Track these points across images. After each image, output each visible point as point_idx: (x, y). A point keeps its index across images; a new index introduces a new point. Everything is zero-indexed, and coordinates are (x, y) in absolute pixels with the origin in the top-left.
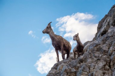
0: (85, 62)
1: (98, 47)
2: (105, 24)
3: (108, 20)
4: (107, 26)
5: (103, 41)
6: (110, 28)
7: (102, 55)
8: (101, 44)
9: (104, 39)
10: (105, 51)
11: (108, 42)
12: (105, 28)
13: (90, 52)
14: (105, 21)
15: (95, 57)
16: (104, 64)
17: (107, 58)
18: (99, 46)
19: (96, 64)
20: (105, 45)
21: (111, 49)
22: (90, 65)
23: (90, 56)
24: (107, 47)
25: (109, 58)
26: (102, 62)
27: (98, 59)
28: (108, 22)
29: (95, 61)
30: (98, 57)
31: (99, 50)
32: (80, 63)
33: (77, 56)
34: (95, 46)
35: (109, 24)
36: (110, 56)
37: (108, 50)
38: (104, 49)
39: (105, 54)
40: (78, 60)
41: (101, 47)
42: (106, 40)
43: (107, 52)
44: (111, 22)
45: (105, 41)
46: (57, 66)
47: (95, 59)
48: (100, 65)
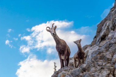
0: (88, 71)
1: (101, 55)
2: (104, 28)
3: (108, 24)
4: (106, 30)
5: (106, 48)
6: (110, 33)
7: (106, 63)
8: (104, 51)
9: (106, 46)
10: (109, 59)
11: (111, 50)
12: (104, 32)
13: (93, 60)
14: (105, 25)
15: (98, 65)
16: (108, 73)
17: (111, 66)
18: (102, 53)
19: (100, 73)
20: (108, 53)
21: (115, 57)
22: (94, 74)
23: (93, 65)
24: (111, 55)
25: (113, 66)
26: (106, 71)
27: (102, 68)
28: (107, 26)
29: (99, 70)
30: (102, 65)
31: (102, 58)
32: (83, 72)
33: (77, 63)
34: (98, 54)
35: (108, 28)
36: (114, 65)
37: (112, 58)
38: (108, 57)
39: (109, 62)
40: (81, 69)
41: (105, 55)
42: (109, 47)
43: (111, 60)
44: (111, 26)
45: (108, 49)
46: (57, 74)
47: (99, 68)
48: (104, 75)
